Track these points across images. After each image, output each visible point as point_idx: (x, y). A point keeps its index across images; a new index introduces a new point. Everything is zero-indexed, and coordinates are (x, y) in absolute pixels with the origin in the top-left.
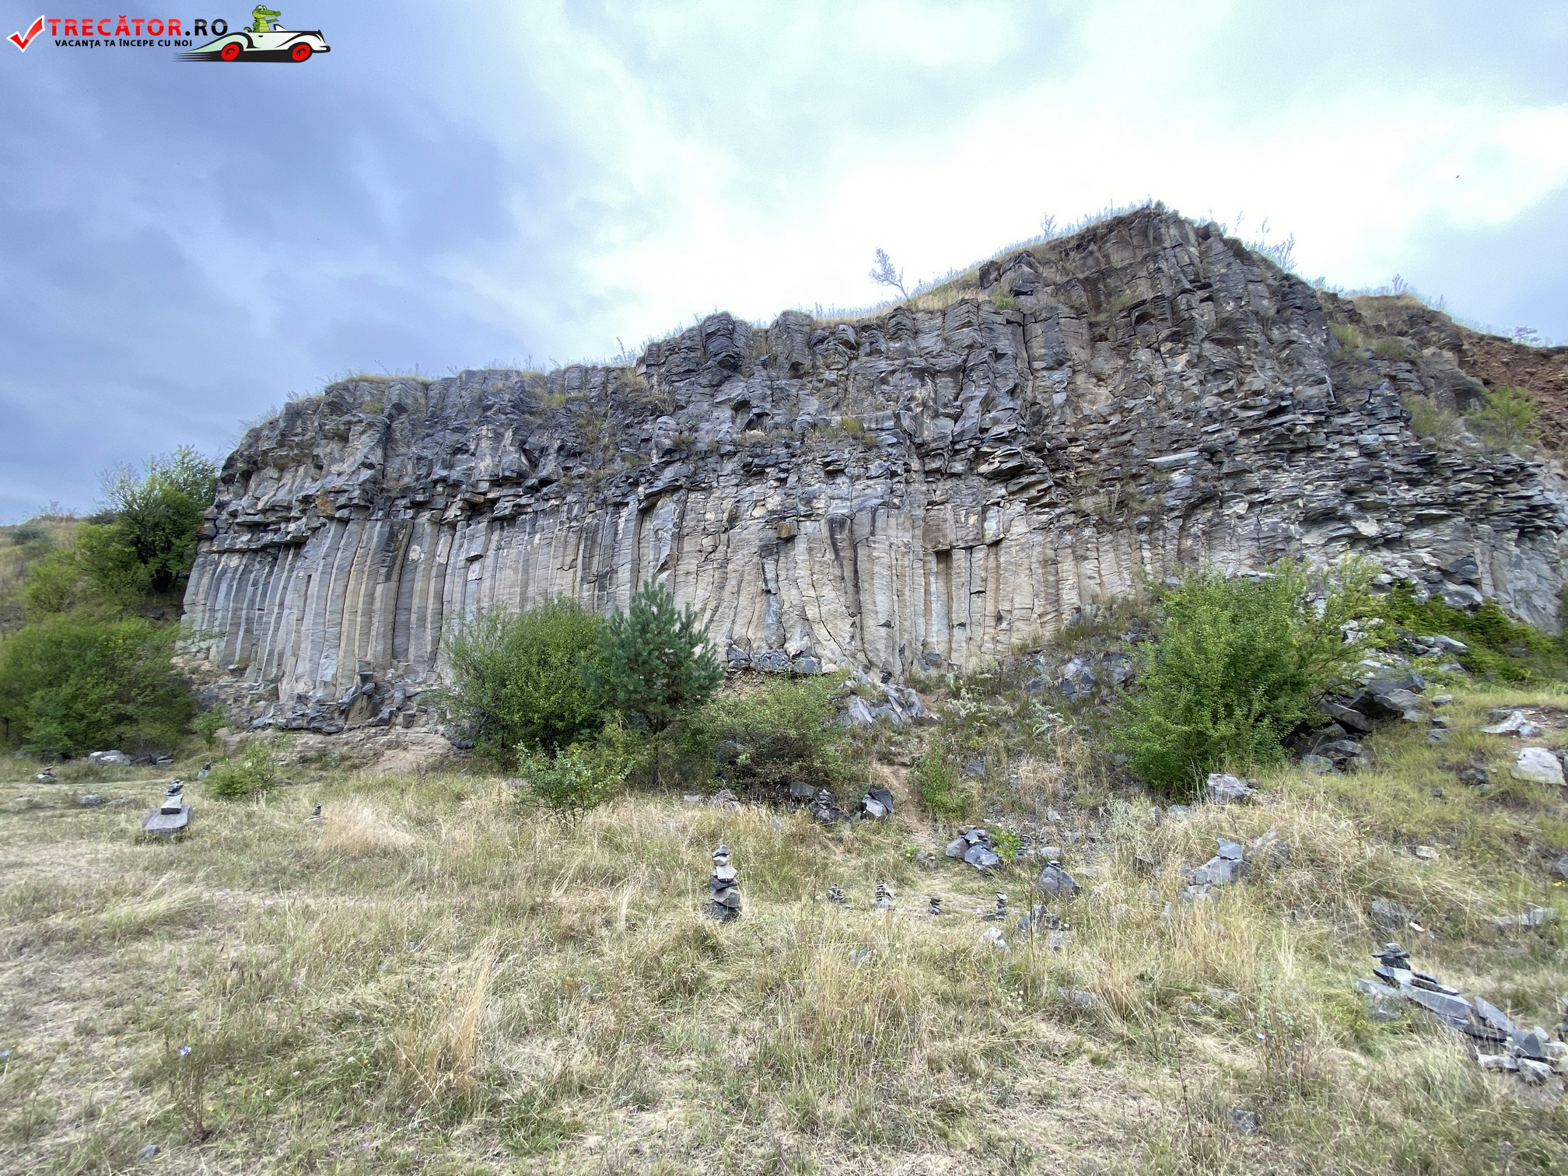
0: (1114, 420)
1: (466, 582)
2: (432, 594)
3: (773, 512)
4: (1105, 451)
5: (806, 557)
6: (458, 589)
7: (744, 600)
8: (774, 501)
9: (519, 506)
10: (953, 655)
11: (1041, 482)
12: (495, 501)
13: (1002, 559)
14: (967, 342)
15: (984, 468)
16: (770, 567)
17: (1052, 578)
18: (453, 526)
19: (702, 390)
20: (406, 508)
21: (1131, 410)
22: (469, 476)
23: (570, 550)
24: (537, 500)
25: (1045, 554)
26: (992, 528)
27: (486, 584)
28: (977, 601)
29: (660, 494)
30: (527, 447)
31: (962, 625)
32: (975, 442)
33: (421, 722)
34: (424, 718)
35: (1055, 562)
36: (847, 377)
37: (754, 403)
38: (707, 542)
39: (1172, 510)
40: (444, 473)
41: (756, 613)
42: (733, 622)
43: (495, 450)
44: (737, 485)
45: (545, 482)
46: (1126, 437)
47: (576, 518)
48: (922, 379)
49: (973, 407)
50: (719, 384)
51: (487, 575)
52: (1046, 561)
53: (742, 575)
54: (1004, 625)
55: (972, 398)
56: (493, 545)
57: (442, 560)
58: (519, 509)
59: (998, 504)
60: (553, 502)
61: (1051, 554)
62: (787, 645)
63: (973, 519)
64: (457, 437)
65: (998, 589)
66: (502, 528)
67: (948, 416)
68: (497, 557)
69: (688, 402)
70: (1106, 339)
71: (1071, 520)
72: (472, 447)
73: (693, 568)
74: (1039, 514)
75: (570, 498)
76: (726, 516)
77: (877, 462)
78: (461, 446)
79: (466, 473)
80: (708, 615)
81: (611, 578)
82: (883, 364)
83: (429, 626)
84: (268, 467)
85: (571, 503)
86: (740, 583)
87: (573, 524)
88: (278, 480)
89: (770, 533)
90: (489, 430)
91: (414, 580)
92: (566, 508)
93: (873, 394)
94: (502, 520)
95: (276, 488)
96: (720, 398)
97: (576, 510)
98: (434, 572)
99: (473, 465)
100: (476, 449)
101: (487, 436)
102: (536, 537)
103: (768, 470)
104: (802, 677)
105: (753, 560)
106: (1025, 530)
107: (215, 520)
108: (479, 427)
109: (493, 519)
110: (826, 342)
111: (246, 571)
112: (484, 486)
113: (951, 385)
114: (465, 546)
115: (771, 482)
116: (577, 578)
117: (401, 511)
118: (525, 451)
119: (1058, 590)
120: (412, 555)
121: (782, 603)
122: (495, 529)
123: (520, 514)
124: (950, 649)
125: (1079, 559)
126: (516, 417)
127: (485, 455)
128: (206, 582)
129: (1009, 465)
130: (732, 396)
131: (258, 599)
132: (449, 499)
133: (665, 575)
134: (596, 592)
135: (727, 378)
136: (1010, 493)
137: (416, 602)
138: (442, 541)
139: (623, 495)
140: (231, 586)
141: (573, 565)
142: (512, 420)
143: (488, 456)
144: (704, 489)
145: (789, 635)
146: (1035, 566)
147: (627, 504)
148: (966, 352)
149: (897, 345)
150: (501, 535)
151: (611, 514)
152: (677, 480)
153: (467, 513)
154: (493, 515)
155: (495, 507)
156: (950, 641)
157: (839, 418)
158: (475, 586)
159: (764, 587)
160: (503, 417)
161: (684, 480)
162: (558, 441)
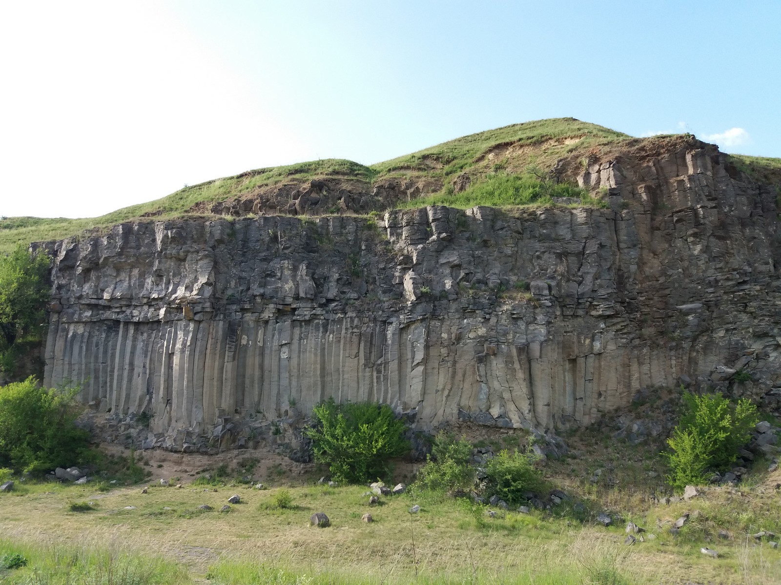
1: (280, 359)
2: (257, 366)
3: (481, 337)
5: (503, 365)
6: (275, 363)
7: (467, 385)
8: (482, 331)
10: (577, 414)
11: (623, 322)
12: (294, 309)
13: (602, 363)
14: (585, 235)
15: (594, 313)
16: (482, 369)
17: (627, 374)
19: (431, 253)
20: (236, 312)
21: (670, 276)
22: (277, 293)
23: (355, 346)
24: (327, 312)
25: (624, 361)
26: (597, 345)
27: (295, 361)
28: (589, 385)
29: (413, 323)
30: (316, 276)
31: (581, 398)
32: (590, 300)
34: (264, 443)
35: (629, 366)
36: (517, 251)
37: (465, 266)
38: (444, 351)
39: (687, 338)
40: (262, 291)
41: (473, 393)
42: (461, 396)
43: (294, 277)
44: (459, 318)
45: (330, 301)
46: (667, 292)
47: (356, 327)
48: (561, 259)
49: (589, 279)
50: (441, 251)
51: (295, 356)
52: (624, 364)
53: (465, 371)
54: (602, 398)
55: (588, 273)
56: (296, 337)
57: (261, 344)
58: (315, 317)
59: (601, 333)
60: (339, 315)
61: (627, 361)
62: (491, 410)
63: (588, 341)
64: (264, 265)
65: (599, 379)
66: (301, 326)
67: (575, 281)
68: (300, 344)
70: (660, 229)
71: (637, 342)
72: (279, 274)
73: (437, 366)
74: (621, 338)
75: (350, 314)
76: (453, 336)
77: (542, 316)
78: (269, 272)
79: (276, 291)
80: (446, 392)
81: (384, 367)
82: (537, 245)
83: (256, 386)
84: (107, 267)
85: (351, 318)
86: (464, 376)
87: (355, 330)
88: (116, 277)
89: (480, 348)
90: (288, 263)
91: (245, 357)
92: (349, 320)
93: (533, 264)
94: (301, 321)
95: (114, 282)
96: (442, 261)
97: (356, 321)
98: (257, 352)
99: (280, 285)
100: (281, 275)
101: (288, 267)
102: (329, 336)
103: (477, 312)
104: (501, 428)
105: (472, 363)
106: (614, 348)
107: (60, 299)
108: (281, 260)
109: (294, 320)
110: (505, 230)
111: (90, 336)
112: (289, 300)
113: (576, 262)
114: (276, 336)
115: (480, 319)
116: (361, 364)
117: (233, 314)
118: (313, 279)
119: (630, 380)
120: (244, 342)
121: (489, 388)
122: (297, 326)
123: (316, 319)
124: (575, 411)
125: (640, 364)
126: (305, 255)
127: (288, 280)
128: (60, 343)
129: (608, 313)
130: (451, 260)
131: (101, 355)
132: (265, 306)
133: (421, 368)
134: (375, 374)
135: (446, 247)
136: (609, 327)
137: (249, 372)
138: (260, 332)
139: (388, 317)
140: (81, 347)
141: (357, 355)
142: (304, 257)
143: (290, 281)
144: (439, 319)
145: (493, 406)
146: (619, 367)
147: (391, 323)
148: (584, 241)
149: (544, 231)
150: (301, 331)
151: (380, 326)
152: (425, 315)
153: (277, 315)
154: (295, 318)
155: (296, 313)
156: (574, 407)
157: (514, 278)
158: (286, 362)
159: (478, 378)
160: (297, 255)
161: (429, 314)
162: (337, 275)
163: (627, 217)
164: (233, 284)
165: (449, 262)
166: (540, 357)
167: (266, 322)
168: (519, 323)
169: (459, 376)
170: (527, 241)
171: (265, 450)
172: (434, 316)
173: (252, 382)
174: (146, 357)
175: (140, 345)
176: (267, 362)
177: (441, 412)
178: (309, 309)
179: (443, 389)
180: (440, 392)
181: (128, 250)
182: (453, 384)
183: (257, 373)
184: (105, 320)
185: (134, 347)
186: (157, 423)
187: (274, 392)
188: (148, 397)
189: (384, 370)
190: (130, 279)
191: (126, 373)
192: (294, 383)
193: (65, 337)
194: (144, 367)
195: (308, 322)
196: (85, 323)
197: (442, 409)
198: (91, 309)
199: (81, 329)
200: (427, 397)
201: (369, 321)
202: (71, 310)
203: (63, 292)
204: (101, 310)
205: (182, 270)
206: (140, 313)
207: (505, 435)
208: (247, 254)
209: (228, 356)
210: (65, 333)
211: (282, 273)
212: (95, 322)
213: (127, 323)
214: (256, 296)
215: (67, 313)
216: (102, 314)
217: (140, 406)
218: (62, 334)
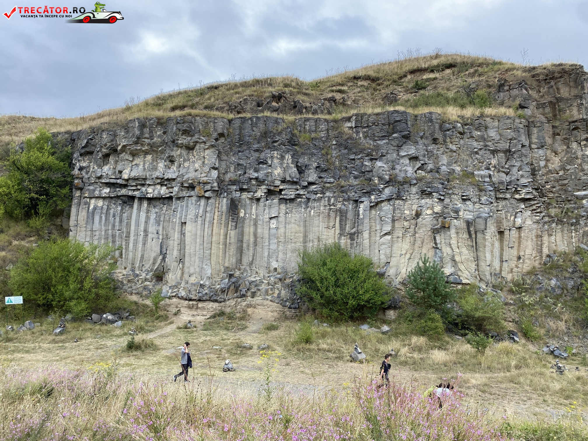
0: (561, 173)
1: (270, 229)
2: (252, 234)
3: (437, 213)
4: (557, 187)
5: (455, 236)
6: (266, 232)
7: (424, 250)
8: (438, 209)
9: (298, 194)
10: (503, 273)
11: (538, 203)
12: (281, 190)
13: (522, 235)
14: (510, 137)
15: (517, 196)
16: (438, 238)
17: (539, 243)
19: (393, 148)
20: (236, 191)
21: (568, 170)
22: (268, 176)
23: (332, 220)
24: (308, 192)
25: (537, 233)
26: (519, 221)
27: (282, 231)
28: (511, 251)
29: (382, 201)
30: (299, 164)
31: (506, 261)
32: (515, 186)
33: (258, 295)
35: (541, 237)
36: (459, 148)
37: (421, 158)
38: (406, 224)
40: (256, 175)
43: (281, 164)
44: (418, 199)
45: (311, 184)
46: (566, 182)
47: (333, 205)
48: (494, 155)
49: (515, 170)
50: (401, 146)
51: (281, 226)
52: (537, 236)
53: (423, 240)
54: (521, 261)
55: (514, 166)
56: (283, 212)
57: (254, 217)
58: (299, 196)
59: (521, 212)
60: (319, 195)
61: (540, 233)
62: (443, 270)
63: (512, 218)
64: (257, 154)
65: (519, 246)
66: (286, 203)
67: (504, 172)
68: (286, 217)
69: (387, 153)
70: (559, 135)
71: (547, 219)
72: (270, 162)
73: (401, 235)
74: (535, 216)
75: (328, 194)
76: (414, 213)
77: (485, 198)
78: (262, 160)
79: (267, 175)
80: (408, 256)
81: (357, 236)
82: (475, 144)
83: (251, 249)
84: (124, 153)
85: (329, 197)
86: (422, 243)
87: (332, 207)
88: (132, 161)
89: (435, 222)
90: (277, 154)
91: (243, 227)
92: (327, 199)
93: (472, 158)
94: (286, 200)
95: (131, 165)
96: (403, 153)
97: (332, 200)
98: (252, 223)
99: (270, 171)
101: (277, 157)
102: (310, 211)
103: (434, 194)
104: (451, 283)
105: (429, 234)
106: (531, 223)
107: (82, 178)
108: (271, 151)
109: (281, 199)
110: (451, 131)
111: (108, 209)
112: (278, 183)
113: (504, 157)
114: (267, 211)
115: (436, 199)
116: (337, 233)
117: (234, 192)
118: (297, 166)
119: (542, 247)
120: (242, 215)
121: (443, 253)
122: (283, 203)
123: (299, 198)
124: (501, 270)
125: (549, 235)
126: (290, 148)
127: (277, 167)
128: (83, 214)
129: (528, 197)
130: (409, 153)
131: (117, 224)
132: (258, 187)
133: (388, 237)
134: (349, 241)
135: (405, 143)
136: (526, 207)
137: (246, 238)
138: (254, 207)
139: (360, 197)
140: (101, 217)
141: (334, 227)
142: (289, 149)
143: (278, 167)
144: (403, 199)
145: (445, 266)
146: (534, 237)
147: (363, 202)
148: (509, 142)
149: (479, 133)
150: (286, 207)
151: (353, 204)
152: (392, 196)
153: (267, 194)
154: (281, 197)
155: (283, 193)
156: (501, 267)
157: (458, 169)
158: (275, 231)
159: (434, 246)
160: (284, 147)
161: (395, 195)
162: (316, 163)
163: (538, 125)
164: (232, 169)
165: (408, 155)
166: (486, 229)
167: (258, 200)
168: (468, 203)
169: (418, 243)
170: (467, 140)
171: (260, 298)
172: (399, 197)
173: (248, 246)
174: (159, 225)
175: (153, 216)
176: (259, 231)
177: (404, 271)
178: (294, 190)
179: (406, 253)
180: (404, 256)
181: (143, 140)
182: (413, 250)
183: (252, 239)
184: (120, 196)
185: (148, 218)
186: (171, 277)
187: (266, 254)
188: (161, 257)
189: (357, 238)
190: (144, 164)
191: (141, 238)
192: (281, 248)
193: (87, 209)
194: (157, 233)
195: (292, 200)
196: (104, 198)
197: (405, 268)
198: (109, 187)
199: (100, 203)
200: (393, 259)
201: (344, 199)
202: (91, 188)
203: (84, 172)
204: (118, 187)
205: (191, 157)
206: (154, 191)
207: (455, 289)
208: (243, 146)
209: (231, 226)
210: (87, 206)
211: (272, 161)
212: (112, 198)
213: (141, 199)
214: (252, 179)
215: (89, 189)
216: (119, 191)
217: (154, 264)
218: (84, 206)
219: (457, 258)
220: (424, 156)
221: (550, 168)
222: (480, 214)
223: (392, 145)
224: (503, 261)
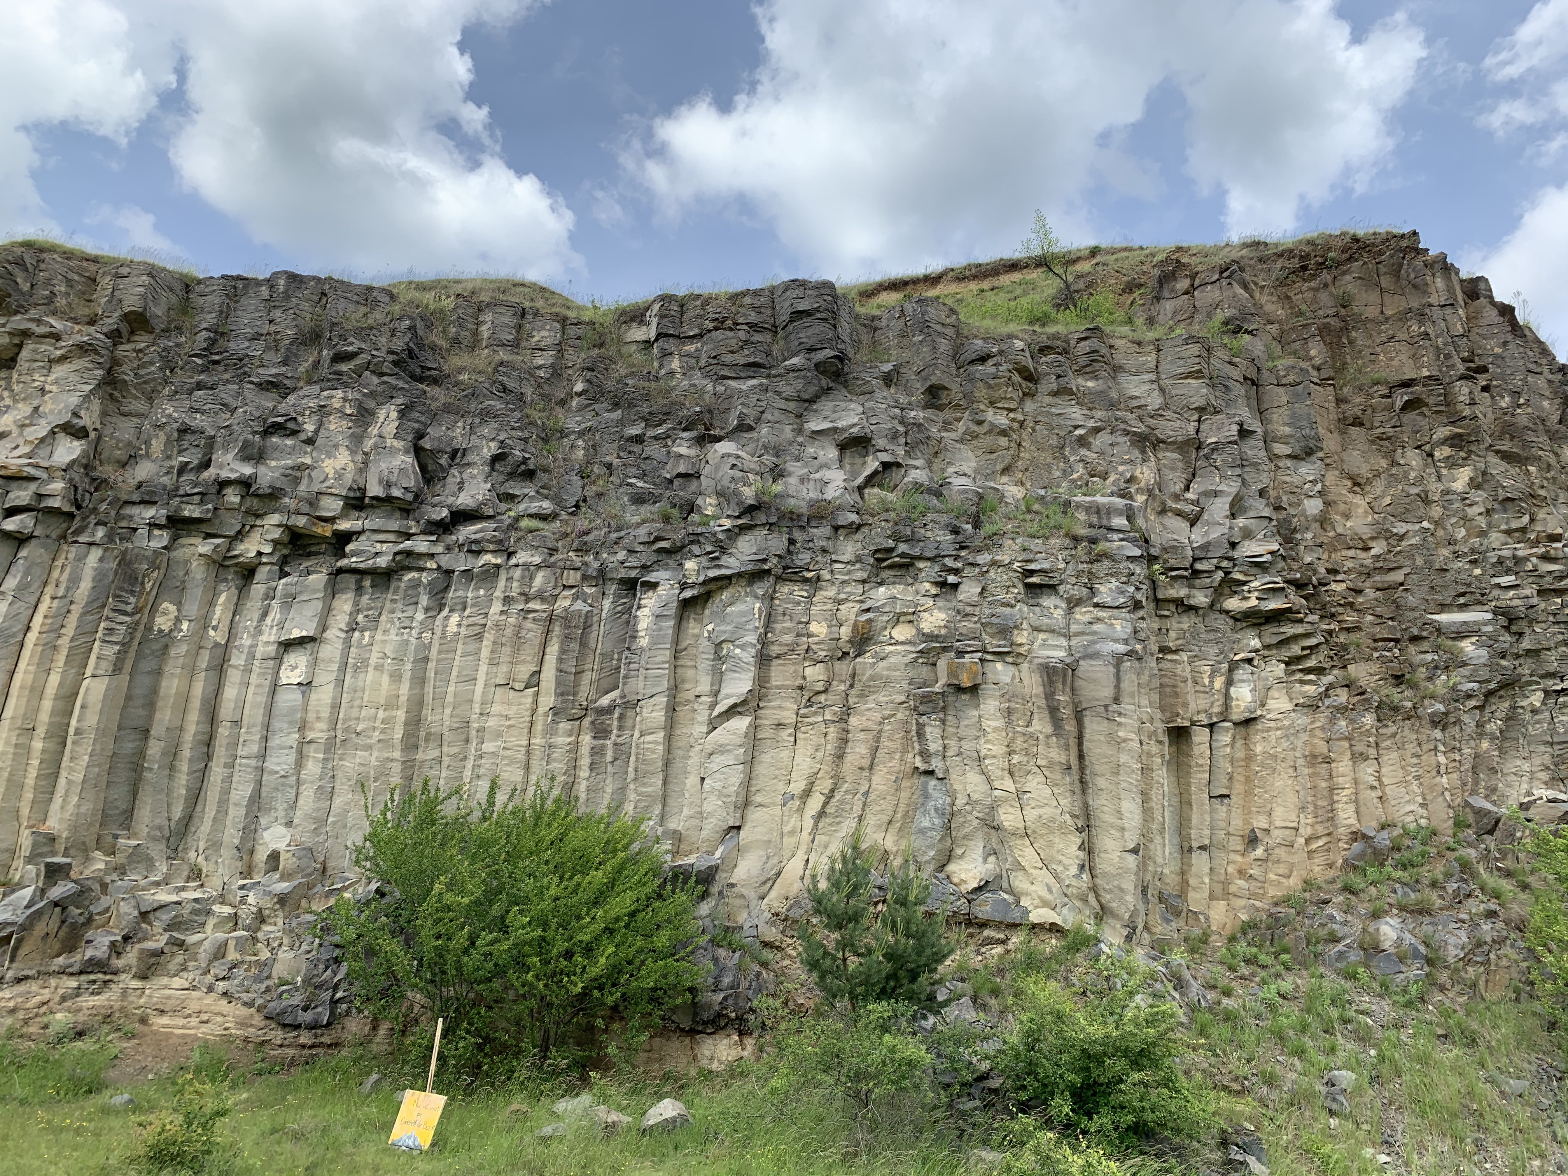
0: (1378, 548)
1: (275, 687)
2: (196, 703)
3: (932, 637)
4: (1370, 593)
5: (999, 723)
6: (256, 698)
7: (881, 783)
8: (934, 620)
9: (409, 553)
10: (1191, 895)
11: (1307, 635)
12: (345, 537)
13: (1259, 749)
14: (1199, 402)
15: (1233, 604)
16: (932, 732)
17: (1324, 784)
18: (248, 573)
19: (782, 404)
20: (153, 525)
21: (1401, 538)
22: (297, 481)
23: (529, 653)
24: (449, 548)
25: (1314, 746)
26: (1242, 696)
27: (323, 696)
28: (1221, 810)
29: (726, 581)
30: (426, 444)
31: (1202, 848)
32: (1225, 564)
33: (173, 966)
34: (179, 959)
35: (1328, 760)
36: (1022, 424)
37: (881, 443)
38: (815, 673)
39: (1469, 697)
40: (247, 470)
41: (902, 807)
42: (860, 818)
43: (357, 439)
44: (864, 582)
45: (462, 517)
46: (1398, 576)
47: (540, 597)
48: (1143, 452)
49: (1219, 508)
50: (812, 401)
51: (326, 678)
52: (1314, 757)
53: (878, 739)
54: (1259, 852)
55: (1216, 494)
56: (339, 623)
57: (217, 636)
58: (407, 561)
59: (1249, 661)
60: (488, 558)
61: (1322, 747)
62: (951, 867)
63: (1219, 682)
64: (267, 401)
65: (1249, 794)
66: (359, 590)
67: (1179, 514)
68: (348, 644)
69: (759, 420)
70: (1361, 424)
71: (1342, 697)
72: (310, 428)
73: (789, 717)
74: (1302, 682)
75: (522, 557)
76: (845, 632)
77: (1114, 583)
78: (280, 420)
79: (294, 475)
80: (815, 803)
81: (621, 717)
82: (1076, 413)
83: (184, 767)
85: (526, 566)
86: (873, 752)
87: (533, 605)
89: (926, 672)
90: (345, 399)
91: (158, 673)
92: (517, 573)
93: (1066, 460)
94: (361, 574)
96: (815, 425)
97: (540, 578)
98: (204, 659)
99: (308, 461)
100: (317, 432)
101: (340, 411)
102: (447, 618)
103: (921, 565)
104: (983, 925)
105: (900, 716)
106: (1288, 707)
108: (322, 390)
109: (340, 571)
110: (990, 362)
112: (332, 506)
113: (1180, 465)
114: (275, 615)
115: (927, 586)
116: (541, 710)
117: (143, 531)
118: (418, 451)
119: (1333, 802)
120: (162, 623)
121: (952, 795)
122: (343, 591)
123: (410, 569)
124: (1184, 884)
125: (1358, 757)
126: (401, 384)
127: (336, 446)
129: (1270, 606)
130: (841, 424)
132: (251, 520)
133: (740, 724)
134: (587, 739)
135: (826, 391)
136: (1267, 647)
137: (164, 717)
138: (222, 599)
139: (645, 568)
141: (534, 681)
142: (395, 388)
143: (342, 450)
144: (806, 580)
145: (959, 851)
146: (1300, 762)
147: (654, 586)
148: (1196, 417)
149: (1090, 384)
150: (356, 604)
151: (616, 597)
152: (764, 561)
153: (285, 551)
154: (343, 563)
155: (349, 548)
156: (1183, 873)
157: (1013, 492)
158: (296, 696)
159: (919, 763)
160: (375, 380)
161: (775, 560)
162: (493, 445)
163: (1291, 378)
164: (157, 445)
165: (835, 430)
166: (1117, 700)
167: (248, 570)
168: (1048, 601)
169: (858, 752)
170: (1048, 400)
171: (177, 982)
172: (791, 570)
173: (173, 754)
176: (230, 692)
177: (794, 867)
178: (391, 537)
179: (807, 793)
180: (796, 803)
182: (837, 780)
183: (193, 726)
187: (242, 792)
189: (620, 728)
192: (312, 768)
195: (383, 577)
197: (801, 856)
200: (755, 816)
201: (584, 577)
207: (998, 950)
208: (218, 367)
209: (100, 658)
211: (320, 424)
214: (227, 483)
219: (1009, 817)
220: (894, 436)
221: (1340, 530)
222: (1094, 642)
223: (778, 393)
224: (1190, 850)
